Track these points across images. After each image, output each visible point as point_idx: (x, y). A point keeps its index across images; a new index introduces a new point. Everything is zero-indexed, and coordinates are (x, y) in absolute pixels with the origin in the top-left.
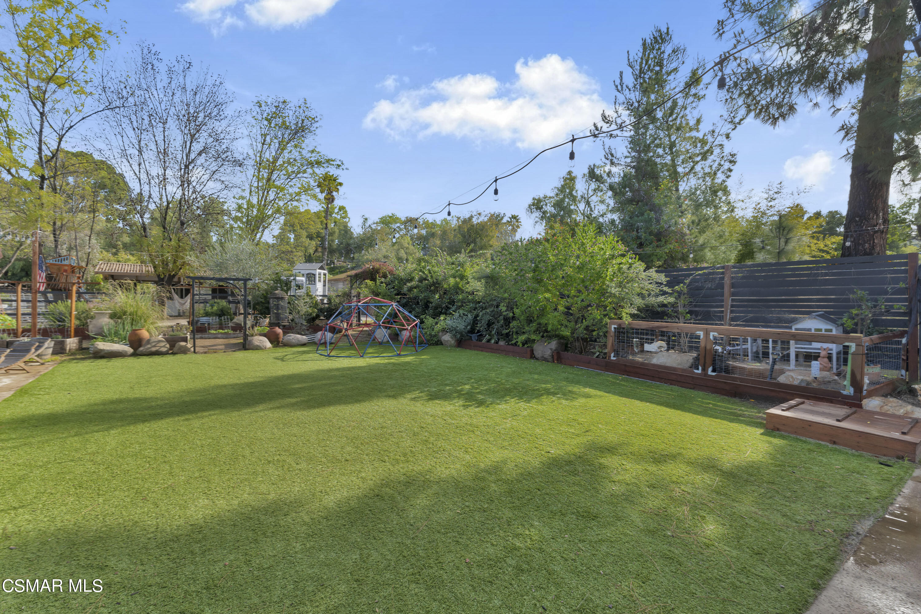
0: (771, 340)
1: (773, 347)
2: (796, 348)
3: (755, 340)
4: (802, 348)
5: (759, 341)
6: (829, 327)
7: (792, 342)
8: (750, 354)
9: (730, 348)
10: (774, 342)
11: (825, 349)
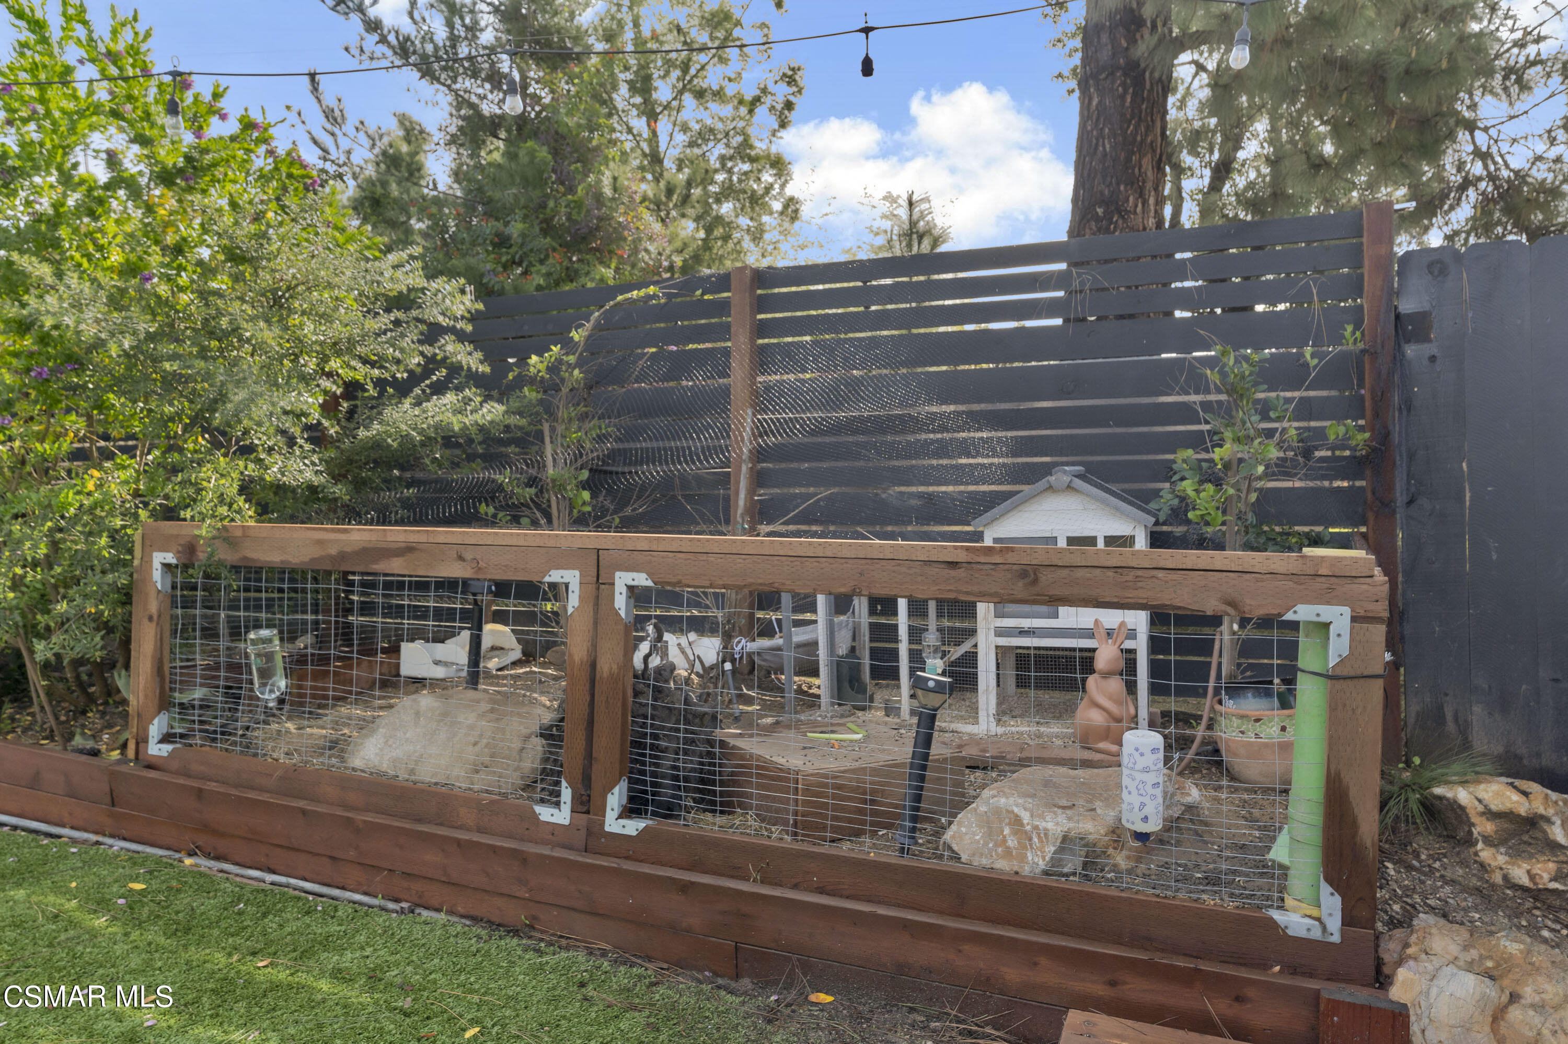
0: (902, 604)
1: (911, 629)
2: (1000, 632)
3: (842, 604)
4: (1023, 632)
5: (861, 605)
6: (1121, 528)
7: (983, 609)
8: (823, 670)
9: (752, 646)
10: (917, 609)
11: (1109, 633)
